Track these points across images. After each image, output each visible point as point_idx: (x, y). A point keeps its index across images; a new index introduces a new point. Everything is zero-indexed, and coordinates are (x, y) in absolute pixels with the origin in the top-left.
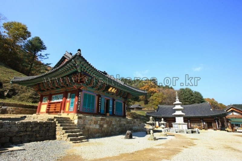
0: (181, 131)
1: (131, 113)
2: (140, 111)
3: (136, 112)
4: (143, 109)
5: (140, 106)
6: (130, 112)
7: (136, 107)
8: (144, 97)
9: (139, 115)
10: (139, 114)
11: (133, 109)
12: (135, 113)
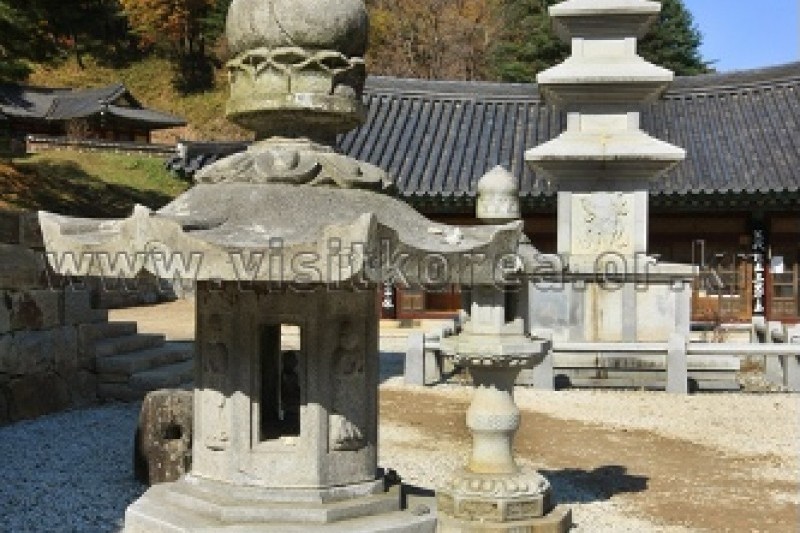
0: (617, 366)
1: (26, 170)
2: (130, 157)
3: (86, 166)
4: (158, 137)
5: (134, 104)
6: (18, 161)
7: (91, 110)
8: (174, 17)
9: (111, 188)
10: (108, 180)
11: (53, 129)
12: (73, 170)
